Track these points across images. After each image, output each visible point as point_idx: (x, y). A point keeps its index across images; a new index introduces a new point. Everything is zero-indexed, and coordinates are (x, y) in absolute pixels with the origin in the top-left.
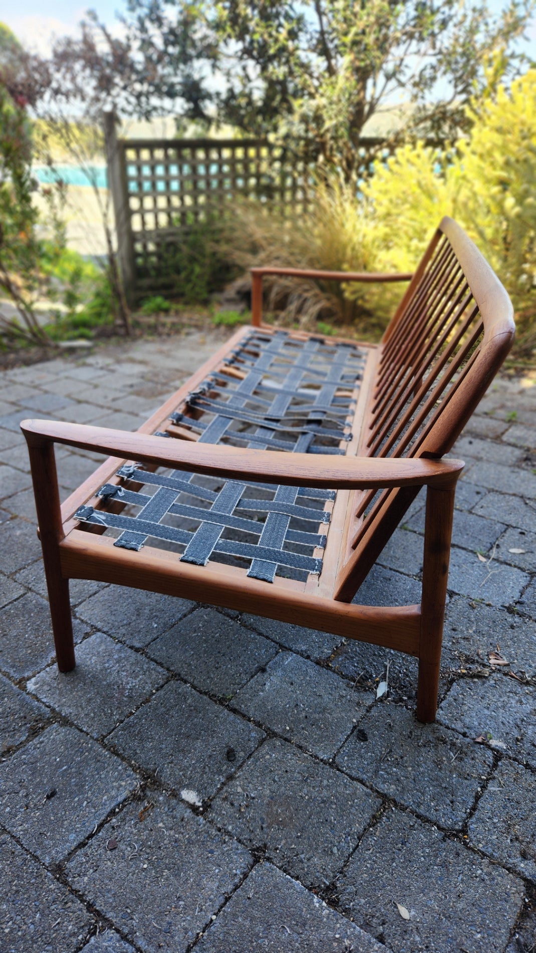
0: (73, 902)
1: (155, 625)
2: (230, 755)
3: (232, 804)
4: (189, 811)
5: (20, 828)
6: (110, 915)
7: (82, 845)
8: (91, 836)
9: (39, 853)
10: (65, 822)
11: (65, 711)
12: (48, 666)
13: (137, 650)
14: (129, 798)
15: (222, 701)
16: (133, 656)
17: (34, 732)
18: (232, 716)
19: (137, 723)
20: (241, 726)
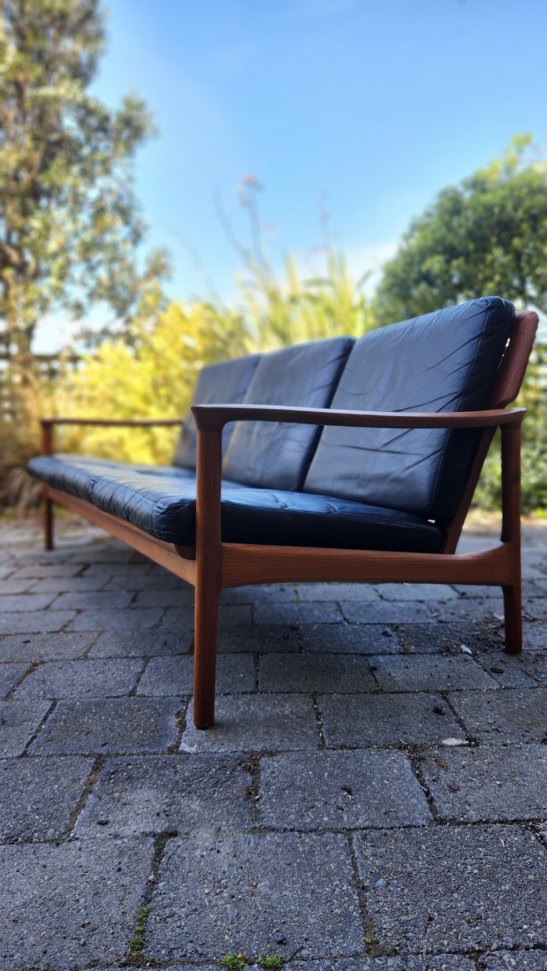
0: (490, 827)
1: (242, 675)
2: (438, 711)
3: (488, 731)
4: (468, 748)
5: (360, 821)
6: (527, 817)
7: (431, 801)
8: (427, 794)
9: (407, 823)
10: (393, 797)
11: (258, 747)
12: (181, 732)
13: (252, 693)
14: (414, 762)
15: (376, 692)
16: (257, 696)
17: (254, 771)
18: (401, 696)
19: (335, 727)
20: (415, 697)
